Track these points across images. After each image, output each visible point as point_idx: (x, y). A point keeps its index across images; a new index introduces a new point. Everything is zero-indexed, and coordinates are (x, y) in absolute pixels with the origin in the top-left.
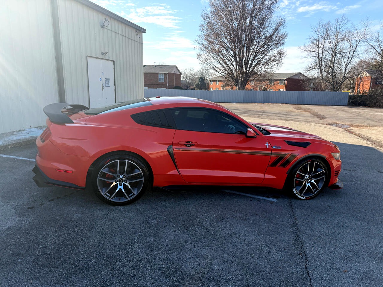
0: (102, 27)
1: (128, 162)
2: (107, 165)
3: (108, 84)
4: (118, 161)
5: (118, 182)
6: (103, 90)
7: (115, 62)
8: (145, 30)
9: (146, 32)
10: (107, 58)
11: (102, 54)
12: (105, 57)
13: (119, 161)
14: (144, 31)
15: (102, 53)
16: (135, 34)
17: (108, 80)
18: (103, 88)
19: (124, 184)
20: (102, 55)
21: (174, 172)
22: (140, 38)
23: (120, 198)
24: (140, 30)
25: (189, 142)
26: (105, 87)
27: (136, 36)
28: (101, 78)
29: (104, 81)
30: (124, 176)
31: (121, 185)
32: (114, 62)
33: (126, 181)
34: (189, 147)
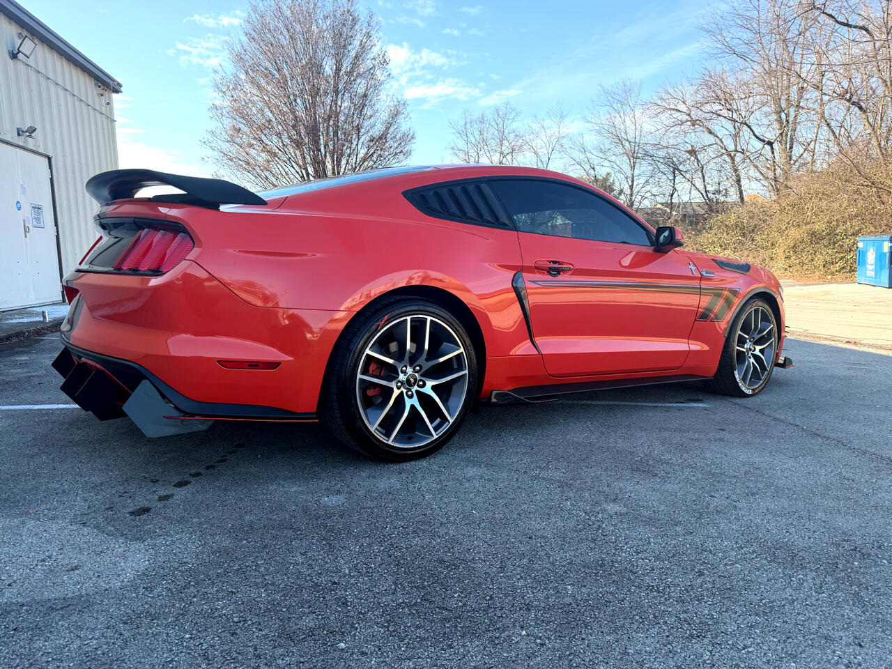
0: (14, 56)
1: (431, 321)
2: (383, 331)
3: (38, 220)
4: (409, 318)
5: (402, 389)
6: (26, 237)
7: (53, 160)
8: (120, 85)
9: (121, 92)
10: (31, 144)
11: (19, 133)
12: (25, 142)
13: (412, 320)
14: (116, 89)
15: (17, 129)
16: (95, 93)
17: (38, 208)
18: (26, 230)
19: (417, 391)
20: (19, 135)
21: (524, 348)
22: (108, 104)
23: (410, 435)
24: (107, 84)
25: (555, 262)
26: (31, 227)
27: (97, 99)
28: (18, 202)
29: (27, 211)
30: (418, 368)
31: (411, 397)
32: (49, 159)
33: (421, 383)
34: (554, 276)
